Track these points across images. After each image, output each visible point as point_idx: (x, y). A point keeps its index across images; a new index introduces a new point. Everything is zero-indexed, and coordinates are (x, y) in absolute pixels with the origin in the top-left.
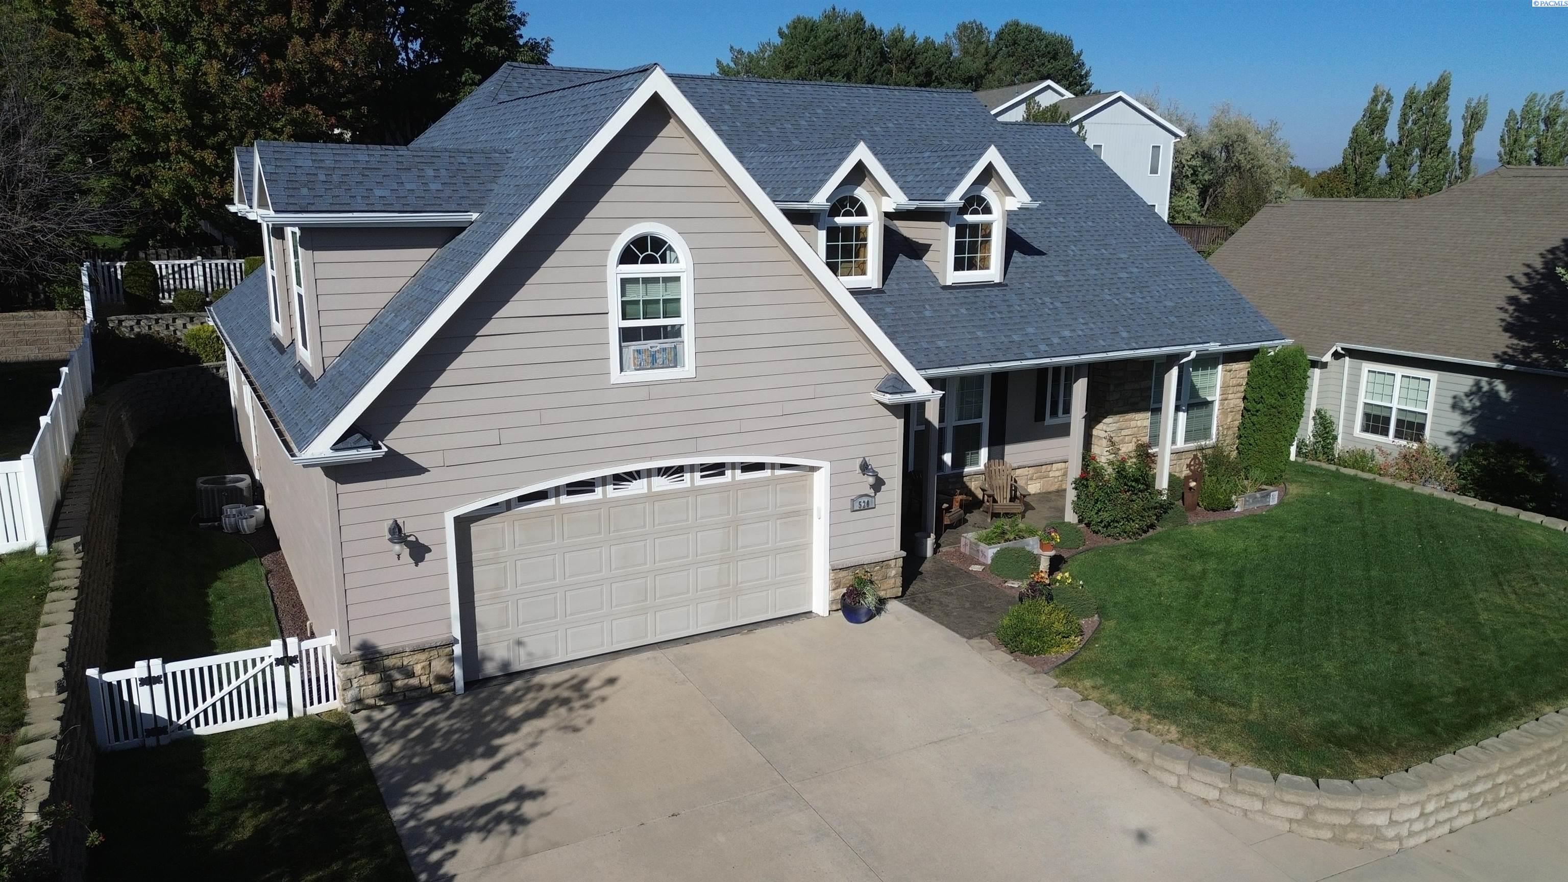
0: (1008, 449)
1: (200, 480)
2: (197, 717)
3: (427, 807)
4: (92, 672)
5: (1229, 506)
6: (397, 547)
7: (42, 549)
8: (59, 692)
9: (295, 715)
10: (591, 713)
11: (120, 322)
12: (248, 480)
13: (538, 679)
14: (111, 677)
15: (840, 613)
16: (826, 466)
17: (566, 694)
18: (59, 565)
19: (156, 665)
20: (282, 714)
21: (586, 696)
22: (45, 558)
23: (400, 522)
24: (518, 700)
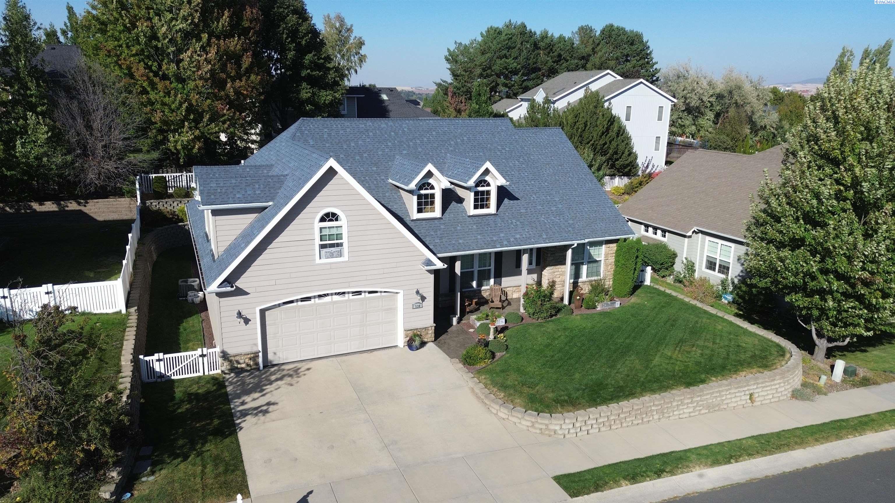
0: (504, 280)
1: (180, 281)
2: (174, 373)
3: (238, 406)
4: (141, 357)
5: (595, 307)
6: (239, 320)
7: (124, 311)
8: (131, 363)
9: (206, 374)
10: (299, 379)
11: (151, 203)
12: (198, 282)
13: (283, 367)
14: (147, 358)
15: (407, 347)
16: (402, 292)
17: (291, 373)
18: (130, 317)
19: (161, 355)
20: (201, 374)
21: (299, 374)
22: (125, 315)
23: (241, 311)
24: (275, 374)
